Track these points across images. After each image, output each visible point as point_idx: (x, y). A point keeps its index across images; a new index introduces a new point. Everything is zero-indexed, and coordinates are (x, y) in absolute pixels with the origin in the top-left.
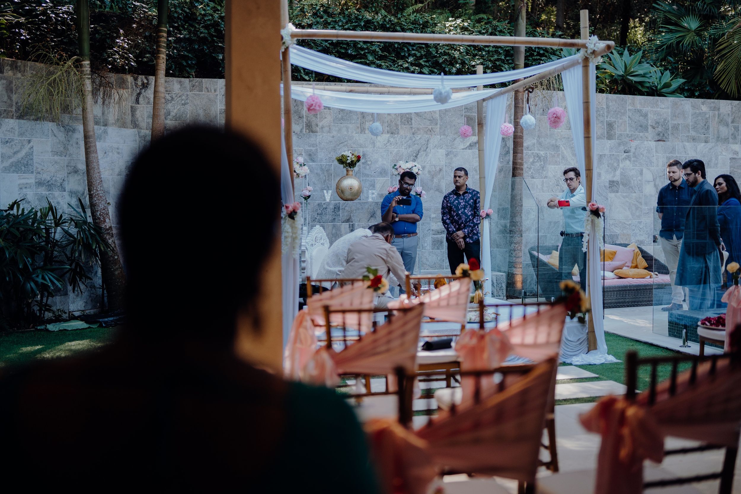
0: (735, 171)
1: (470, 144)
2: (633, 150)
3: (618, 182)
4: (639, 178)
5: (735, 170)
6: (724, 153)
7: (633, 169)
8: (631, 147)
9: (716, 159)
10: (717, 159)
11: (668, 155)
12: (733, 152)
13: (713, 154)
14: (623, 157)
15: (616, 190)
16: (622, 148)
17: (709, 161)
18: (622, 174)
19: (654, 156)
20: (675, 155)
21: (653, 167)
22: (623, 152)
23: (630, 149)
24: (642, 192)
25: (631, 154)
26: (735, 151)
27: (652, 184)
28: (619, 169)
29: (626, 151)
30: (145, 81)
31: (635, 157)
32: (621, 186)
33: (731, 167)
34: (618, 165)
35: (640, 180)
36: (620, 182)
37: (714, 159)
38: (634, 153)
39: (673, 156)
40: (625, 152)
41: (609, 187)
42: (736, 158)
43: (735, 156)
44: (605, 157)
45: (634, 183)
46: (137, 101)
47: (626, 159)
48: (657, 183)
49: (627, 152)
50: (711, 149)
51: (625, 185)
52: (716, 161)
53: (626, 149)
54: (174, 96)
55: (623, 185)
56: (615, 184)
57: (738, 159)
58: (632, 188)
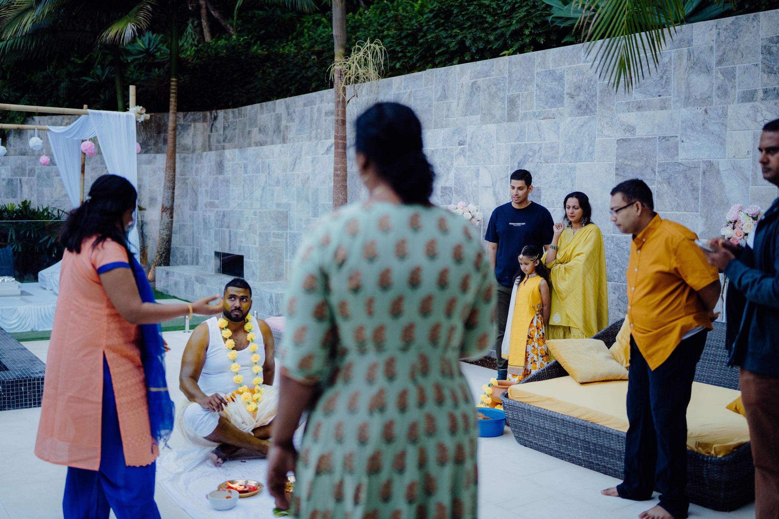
0: (627, 165)
1: (327, 148)
2: (468, 140)
3: (451, 188)
4: (475, 182)
5: (626, 162)
6: (606, 132)
7: (468, 169)
8: (466, 137)
9: (590, 145)
10: (592, 144)
11: (513, 143)
12: (624, 127)
13: (586, 134)
14: (457, 152)
15: (449, 201)
16: (457, 139)
17: (579, 149)
18: (457, 178)
19: (493, 147)
20: (523, 143)
21: (492, 164)
22: (457, 144)
23: (465, 139)
24: (478, 204)
25: (466, 146)
26: (629, 126)
27: (490, 191)
28: (453, 170)
29: (461, 142)
30: (216, 115)
31: (471, 150)
32: (454, 195)
33: (618, 157)
34: (452, 164)
35: (475, 186)
36: (453, 189)
37: (586, 144)
38: (470, 145)
39: (520, 145)
40: (460, 144)
41: (441, 196)
42: (630, 140)
43: (628, 135)
44: (437, 153)
45: (468, 189)
46: (211, 131)
47: (460, 154)
48: (497, 190)
49: (462, 145)
50: (582, 126)
51: (458, 192)
52: (591, 148)
53: (460, 139)
54: (229, 123)
55: (456, 192)
56: (448, 192)
57: (634, 140)
58: (466, 197)
